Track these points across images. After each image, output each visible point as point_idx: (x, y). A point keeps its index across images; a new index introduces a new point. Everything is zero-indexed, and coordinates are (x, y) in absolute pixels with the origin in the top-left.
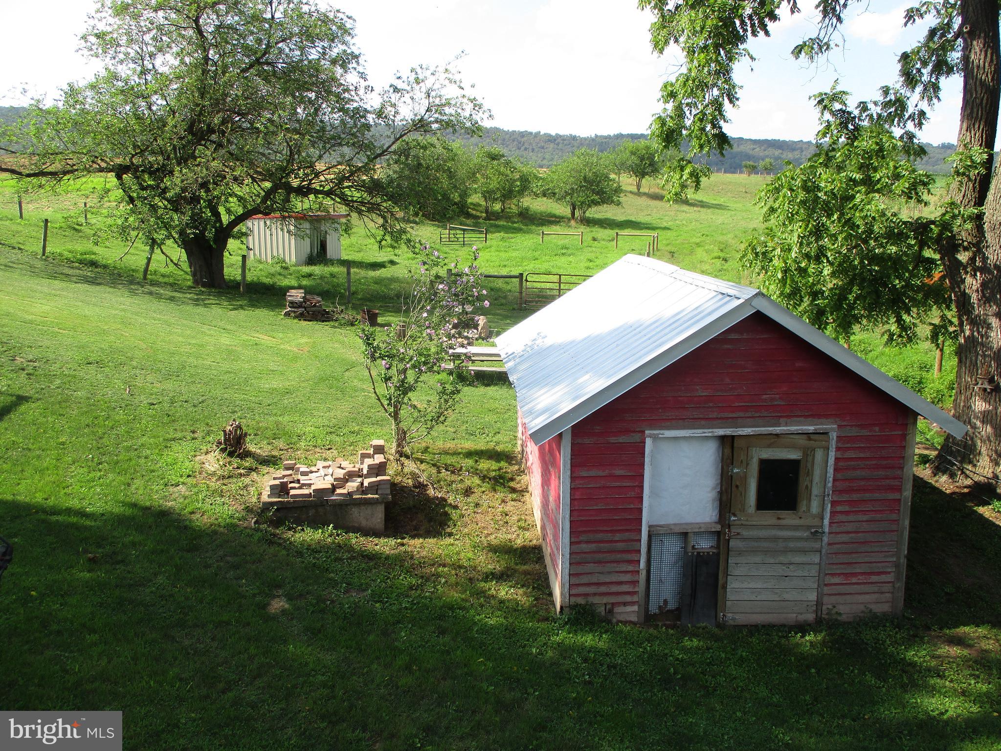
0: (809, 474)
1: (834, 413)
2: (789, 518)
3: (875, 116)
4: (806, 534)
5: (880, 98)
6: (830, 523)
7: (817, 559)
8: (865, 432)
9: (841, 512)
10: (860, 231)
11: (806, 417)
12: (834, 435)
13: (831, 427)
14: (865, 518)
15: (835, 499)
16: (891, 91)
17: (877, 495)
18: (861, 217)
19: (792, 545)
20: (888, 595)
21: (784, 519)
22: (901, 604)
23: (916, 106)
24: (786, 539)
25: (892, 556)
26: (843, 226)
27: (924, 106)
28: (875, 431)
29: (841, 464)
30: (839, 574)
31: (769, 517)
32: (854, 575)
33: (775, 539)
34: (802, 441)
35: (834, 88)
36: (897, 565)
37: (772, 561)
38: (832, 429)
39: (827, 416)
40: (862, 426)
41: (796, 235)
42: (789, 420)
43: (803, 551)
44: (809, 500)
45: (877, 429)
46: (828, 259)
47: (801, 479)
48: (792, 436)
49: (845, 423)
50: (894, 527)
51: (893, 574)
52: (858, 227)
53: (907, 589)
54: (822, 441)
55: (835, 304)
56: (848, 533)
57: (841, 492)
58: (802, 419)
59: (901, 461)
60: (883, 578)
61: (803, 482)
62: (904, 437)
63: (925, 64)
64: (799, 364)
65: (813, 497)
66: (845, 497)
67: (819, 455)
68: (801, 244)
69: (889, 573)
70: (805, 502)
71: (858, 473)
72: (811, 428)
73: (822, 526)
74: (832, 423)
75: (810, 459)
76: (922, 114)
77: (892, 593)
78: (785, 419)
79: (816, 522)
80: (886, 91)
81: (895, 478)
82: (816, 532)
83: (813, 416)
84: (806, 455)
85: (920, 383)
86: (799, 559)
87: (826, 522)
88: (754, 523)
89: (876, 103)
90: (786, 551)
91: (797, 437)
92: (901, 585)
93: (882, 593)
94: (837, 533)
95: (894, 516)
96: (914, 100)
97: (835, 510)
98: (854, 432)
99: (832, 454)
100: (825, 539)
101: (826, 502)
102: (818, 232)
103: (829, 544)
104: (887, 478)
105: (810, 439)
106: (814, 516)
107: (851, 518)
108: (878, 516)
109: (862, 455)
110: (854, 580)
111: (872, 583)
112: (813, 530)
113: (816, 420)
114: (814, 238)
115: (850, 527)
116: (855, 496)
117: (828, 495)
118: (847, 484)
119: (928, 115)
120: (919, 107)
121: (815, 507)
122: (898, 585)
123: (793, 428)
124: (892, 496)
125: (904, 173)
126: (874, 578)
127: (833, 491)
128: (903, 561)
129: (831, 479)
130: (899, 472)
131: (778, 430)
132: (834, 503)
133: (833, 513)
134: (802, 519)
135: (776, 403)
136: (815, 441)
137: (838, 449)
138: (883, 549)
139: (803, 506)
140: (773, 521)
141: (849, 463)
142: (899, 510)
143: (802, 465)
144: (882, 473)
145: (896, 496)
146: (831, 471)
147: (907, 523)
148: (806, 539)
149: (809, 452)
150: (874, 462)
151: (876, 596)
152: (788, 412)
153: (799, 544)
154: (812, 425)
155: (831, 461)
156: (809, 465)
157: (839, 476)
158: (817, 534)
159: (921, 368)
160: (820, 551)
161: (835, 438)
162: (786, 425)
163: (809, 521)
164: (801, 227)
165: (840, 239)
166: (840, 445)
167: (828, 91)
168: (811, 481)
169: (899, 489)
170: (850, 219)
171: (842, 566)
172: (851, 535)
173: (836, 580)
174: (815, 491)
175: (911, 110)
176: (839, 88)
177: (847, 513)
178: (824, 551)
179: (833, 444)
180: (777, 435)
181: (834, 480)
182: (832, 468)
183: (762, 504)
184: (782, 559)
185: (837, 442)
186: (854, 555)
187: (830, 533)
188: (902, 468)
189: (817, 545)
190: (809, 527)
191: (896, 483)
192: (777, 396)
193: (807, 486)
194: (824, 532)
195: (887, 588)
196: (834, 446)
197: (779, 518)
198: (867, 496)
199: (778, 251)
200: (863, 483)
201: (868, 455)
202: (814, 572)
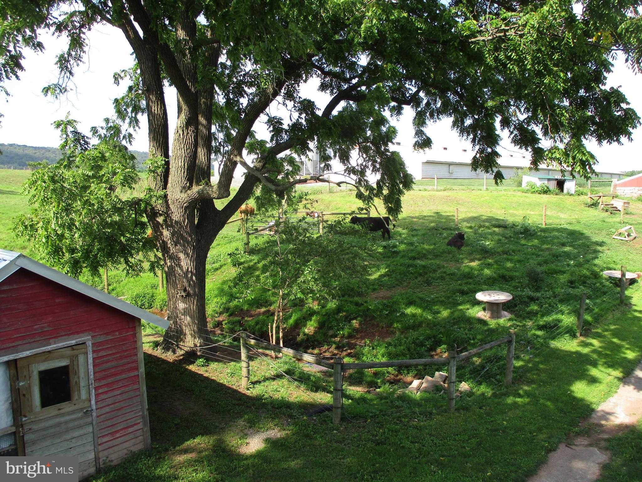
0: (76, 373)
1: (87, 328)
2: (66, 407)
3: (103, 136)
4: (80, 415)
5: (104, 124)
6: (96, 402)
7: (90, 429)
8: (110, 337)
9: (102, 393)
10: (95, 207)
11: (68, 335)
12: (89, 343)
13: (87, 339)
14: (118, 392)
15: (97, 385)
16: (111, 121)
17: (124, 376)
18: (95, 198)
19: (71, 425)
20: (141, 438)
21: (62, 409)
22: (149, 441)
23: (126, 130)
24: (66, 422)
25: (139, 412)
26: (84, 205)
27: (131, 130)
28: (116, 335)
29: (97, 361)
30: (107, 435)
31: (52, 410)
32: (117, 432)
33: (59, 424)
34: (68, 352)
35: (67, 117)
36: (143, 417)
37: (59, 440)
38: (88, 340)
39: (83, 332)
40: (107, 334)
41: (52, 212)
42: (56, 340)
43: (80, 427)
44: (79, 390)
45: (117, 333)
46: (76, 227)
47: (71, 378)
48: (61, 350)
49: (96, 334)
50: (138, 393)
51: (141, 423)
52: (93, 205)
53: (152, 430)
54: (82, 349)
55: (85, 256)
56: (108, 405)
57: (100, 380)
58: (66, 337)
59: (135, 351)
60: (136, 427)
61: (73, 379)
62: (134, 335)
63: (128, 106)
64: (58, 301)
65: (82, 388)
66: (104, 382)
67: (81, 359)
68: (57, 218)
69: (139, 423)
70: (76, 393)
71: (109, 365)
72: (73, 342)
73: (90, 406)
74: (88, 336)
75: (75, 363)
76: (130, 135)
77: (143, 435)
78: (53, 340)
79: (86, 404)
80: (107, 120)
81: (133, 362)
82: (87, 411)
83: (73, 333)
84: (72, 361)
85: (152, 296)
86: (77, 433)
87: (93, 402)
88: (42, 418)
89: (102, 128)
90: (67, 431)
91: (64, 350)
92: (147, 429)
93: (137, 438)
94: (101, 408)
95: (136, 386)
96: (125, 127)
97: (97, 392)
98: (102, 338)
99: (90, 356)
100: (94, 414)
101: (91, 389)
102: (68, 209)
103: (98, 417)
104: (129, 363)
105: (73, 350)
106: (84, 401)
107: (110, 395)
108: (127, 389)
109: (110, 352)
110: (118, 435)
111: (130, 433)
112: (85, 411)
113: (76, 336)
114: (65, 214)
115: (110, 401)
116: (110, 380)
117: (92, 384)
118: (104, 373)
119: (133, 136)
120: (128, 131)
121: (84, 395)
122: (145, 429)
123: (61, 345)
124: (132, 374)
125: (118, 170)
126: (130, 430)
127: (95, 381)
128: (146, 413)
129: (92, 373)
130: (135, 358)
131: (49, 348)
132: (96, 389)
133: (97, 395)
134: (76, 406)
135: (45, 330)
136: (77, 350)
137: (94, 352)
138: (133, 409)
139: (75, 396)
140: (56, 412)
141: (102, 360)
142: (139, 382)
143: (70, 368)
144: (124, 361)
145: (135, 373)
146: (91, 367)
147: (145, 388)
148: (81, 418)
149: (74, 358)
150: (118, 355)
151: (133, 441)
152: (55, 334)
153: (76, 423)
154: (74, 340)
155: (90, 361)
156: (76, 367)
157: (97, 369)
158: (88, 413)
159: (152, 287)
160: (92, 423)
161: (91, 345)
162: (55, 344)
163: (81, 405)
164: (54, 207)
165: (83, 213)
166: (95, 349)
167: (64, 119)
168: (79, 378)
169: (137, 369)
170: (87, 200)
171: (109, 428)
172: (111, 406)
173: (106, 439)
174: (82, 383)
175: (124, 132)
176: (71, 118)
177: (106, 393)
178: (94, 423)
179: (90, 349)
180: (49, 352)
181: (94, 373)
182: (92, 365)
183: (45, 404)
184: (67, 437)
185: (93, 347)
186: (115, 419)
187: (97, 409)
188: (137, 355)
189: (89, 420)
190: (82, 409)
191: (134, 365)
192: (46, 325)
193: (76, 382)
194: (92, 410)
195: (139, 433)
196: (91, 351)
197: (59, 409)
198: (118, 378)
199: (41, 224)
200: (113, 370)
201: (114, 351)
202: (90, 439)
